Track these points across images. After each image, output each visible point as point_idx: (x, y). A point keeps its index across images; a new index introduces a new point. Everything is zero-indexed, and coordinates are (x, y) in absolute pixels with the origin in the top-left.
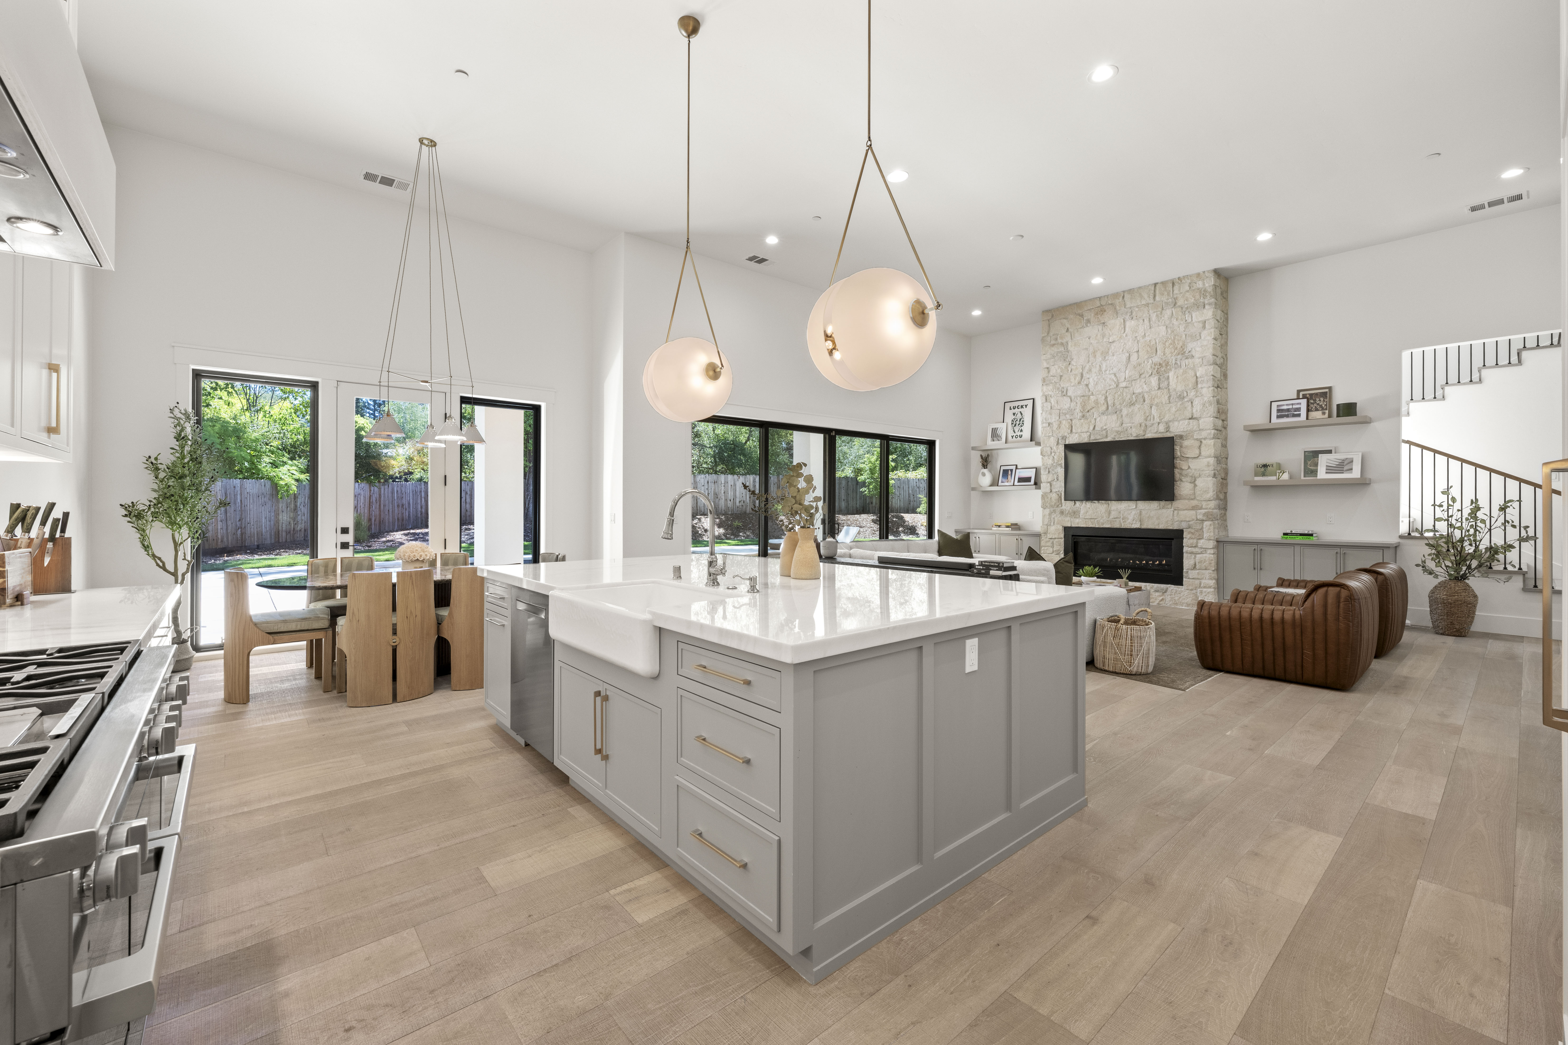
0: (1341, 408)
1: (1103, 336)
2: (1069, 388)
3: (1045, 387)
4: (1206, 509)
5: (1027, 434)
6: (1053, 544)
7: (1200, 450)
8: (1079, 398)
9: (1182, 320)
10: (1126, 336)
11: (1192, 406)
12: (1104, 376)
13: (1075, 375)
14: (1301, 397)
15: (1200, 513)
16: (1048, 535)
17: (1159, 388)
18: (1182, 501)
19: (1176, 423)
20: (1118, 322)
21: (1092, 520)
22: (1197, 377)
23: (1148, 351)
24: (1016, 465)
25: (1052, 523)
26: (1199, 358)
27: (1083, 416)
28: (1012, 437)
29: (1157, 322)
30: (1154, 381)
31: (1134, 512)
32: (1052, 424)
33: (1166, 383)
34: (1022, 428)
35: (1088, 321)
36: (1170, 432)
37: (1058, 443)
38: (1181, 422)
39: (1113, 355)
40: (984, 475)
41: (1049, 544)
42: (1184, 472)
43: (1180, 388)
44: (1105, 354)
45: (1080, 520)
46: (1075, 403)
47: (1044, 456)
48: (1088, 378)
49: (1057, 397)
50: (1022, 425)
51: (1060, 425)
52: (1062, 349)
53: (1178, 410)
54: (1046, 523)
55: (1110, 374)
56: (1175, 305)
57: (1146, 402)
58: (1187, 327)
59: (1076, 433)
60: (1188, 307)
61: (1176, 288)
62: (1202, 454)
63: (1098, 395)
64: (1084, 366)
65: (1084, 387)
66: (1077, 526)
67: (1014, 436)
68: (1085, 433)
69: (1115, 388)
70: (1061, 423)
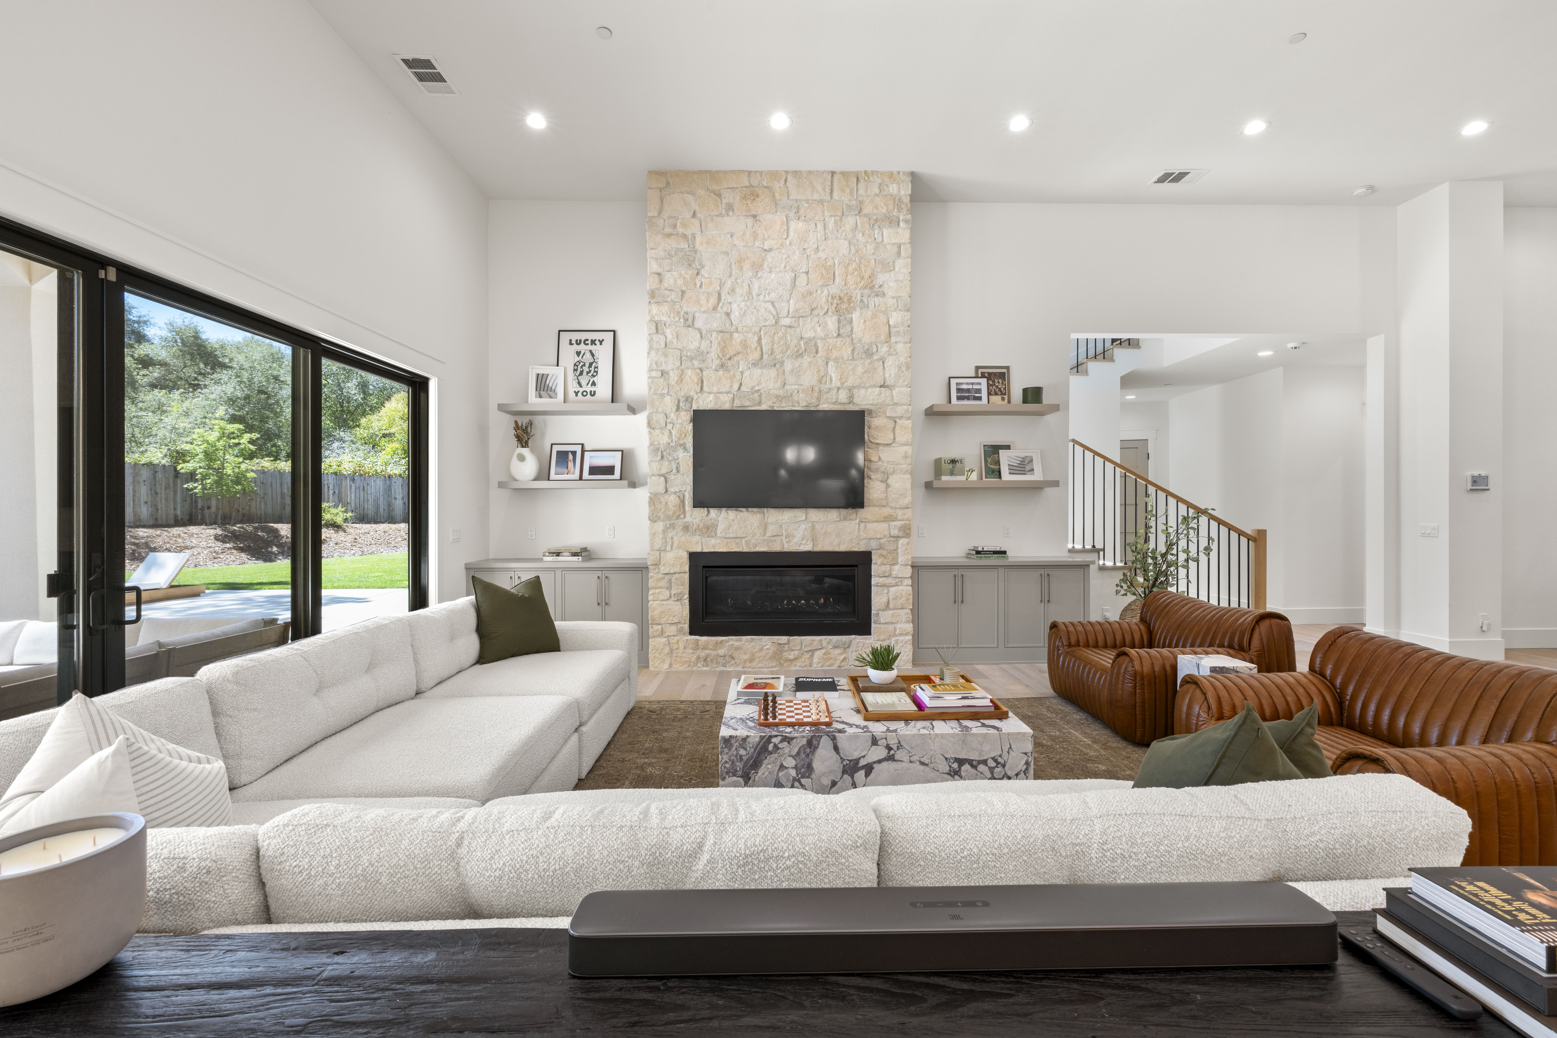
0: (1028, 393)
1: (755, 237)
2: (697, 315)
3: (655, 309)
4: (903, 520)
5: (604, 389)
6: (671, 583)
7: (894, 434)
8: (714, 334)
9: (869, 236)
10: (790, 244)
11: (884, 368)
12: (755, 304)
13: (708, 293)
14: (980, 375)
15: (895, 526)
16: (663, 568)
17: (839, 335)
18: (869, 508)
19: (863, 391)
20: (779, 218)
21: (738, 540)
22: (889, 325)
23: (822, 274)
24: (583, 445)
25: (668, 548)
26: (893, 298)
27: (722, 366)
28: (576, 393)
29: (835, 232)
30: (831, 323)
31: (803, 527)
32: (667, 373)
33: (848, 328)
34: (595, 379)
35: (730, 207)
36: (854, 404)
37: (678, 408)
38: (869, 390)
39: (770, 272)
40: (522, 458)
41: (663, 583)
42: (873, 466)
43: (867, 339)
44: (757, 267)
45: (718, 541)
46: (708, 342)
47: (653, 429)
48: (730, 303)
49: (677, 326)
50: (595, 374)
51: (681, 376)
52: (684, 245)
53: (866, 371)
54: (657, 547)
55: (765, 302)
56: (860, 212)
57: (820, 354)
58: (876, 248)
59: (709, 393)
60: (876, 219)
61: (862, 184)
62: (897, 439)
63: (746, 332)
64: (723, 281)
65: (724, 317)
66: (712, 550)
67: (578, 392)
68: (725, 395)
69: (772, 325)
70: (683, 373)
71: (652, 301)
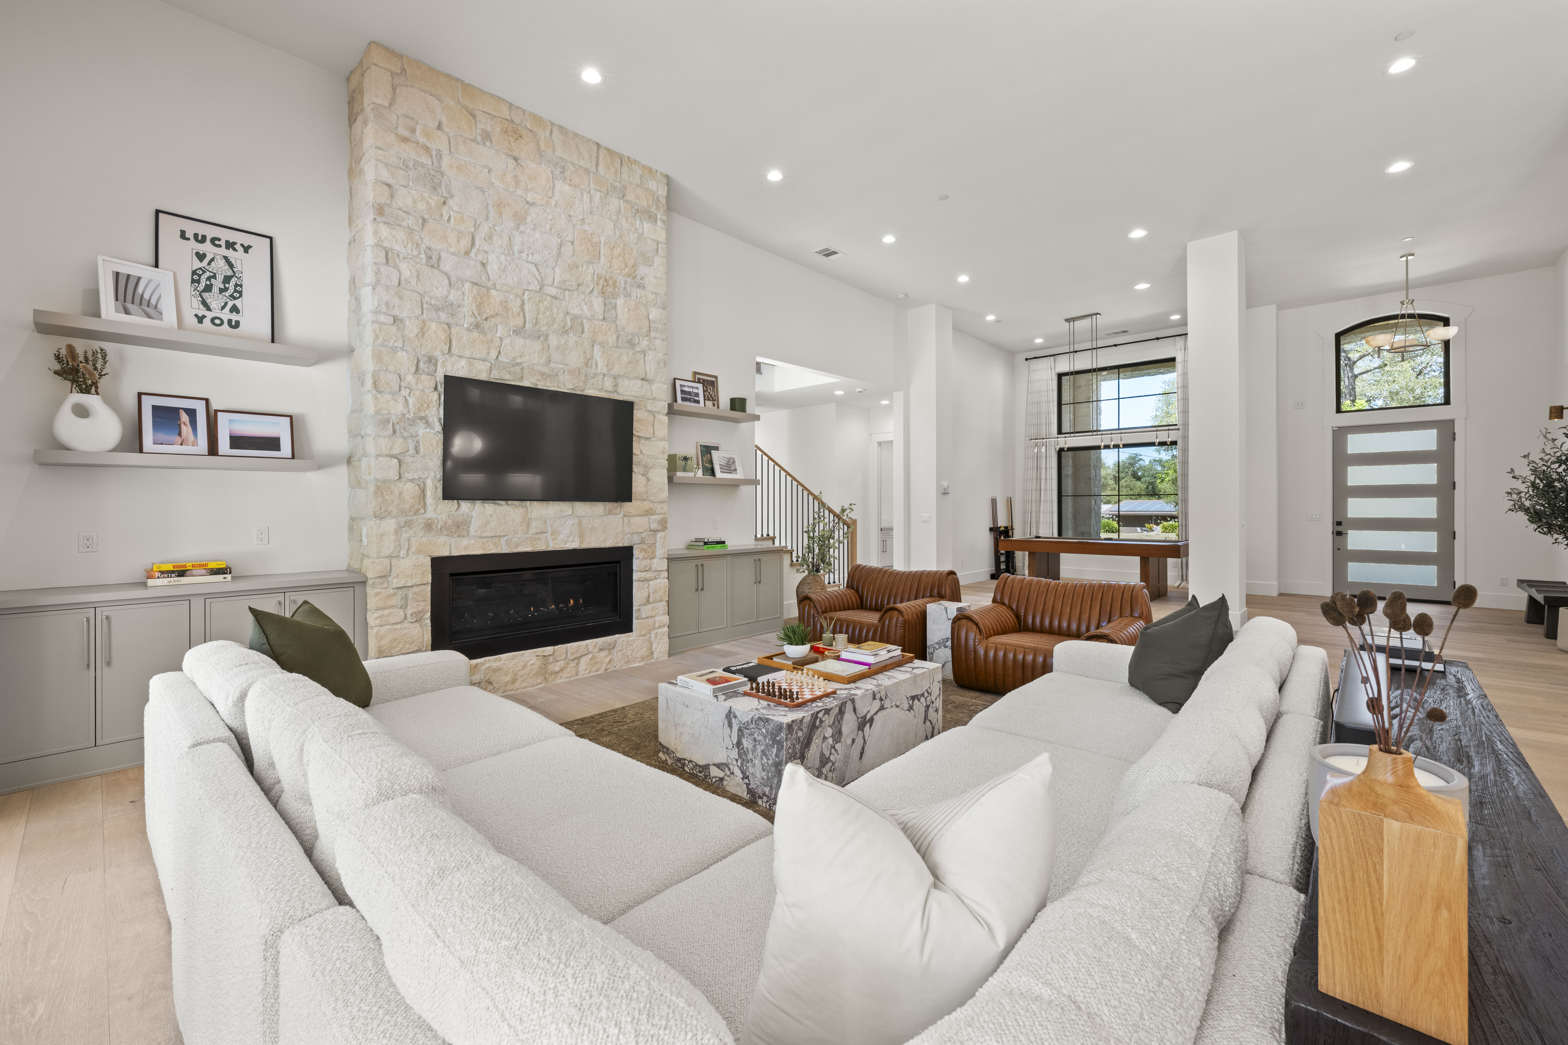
1: (517, 182)
2: (443, 255)
3: (384, 231)
4: (661, 514)
5: (255, 321)
6: (404, 600)
7: (653, 429)
8: (467, 285)
9: (632, 225)
10: (556, 205)
11: (644, 361)
12: (517, 261)
13: (459, 232)
14: (697, 381)
15: (655, 520)
16: (389, 581)
17: (604, 318)
18: (637, 502)
19: (626, 382)
20: (544, 171)
21: (496, 540)
22: (649, 320)
23: (588, 249)
24: (207, 401)
25: (403, 553)
27: (477, 326)
28: (200, 318)
29: (601, 208)
30: (598, 303)
31: (569, 522)
32: (402, 321)
33: (613, 313)
34: (238, 302)
35: (487, 136)
36: (621, 394)
37: (417, 369)
38: (633, 382)
39: (534, 229)
40: (82, 412)
42: (636, 459)
43: (629, 329)
44: (520, 219)
45: (472, 541)
46: (459, 292)
47: (380, 392)
48: (486, 252)
49: (417, 263)
50: (236, 295)
51: (422, 328)
52: (425, 159)
53: (630, 362)
54: (387, 552)
55: (528, 262)
56: (623, 197)
57: (586, 334)
58: (639, 238)
59: (460, 357)
60: (638, 209)
61: (625, 169)
62: (656, 434)
63: (507, 292)
64: (478, 223)
65: (479, 266)
66: (464, 553)
67: (204, 317)
68: (481, 362)
69: (536, 291)
70: (425, 325)
71: (379, 219)
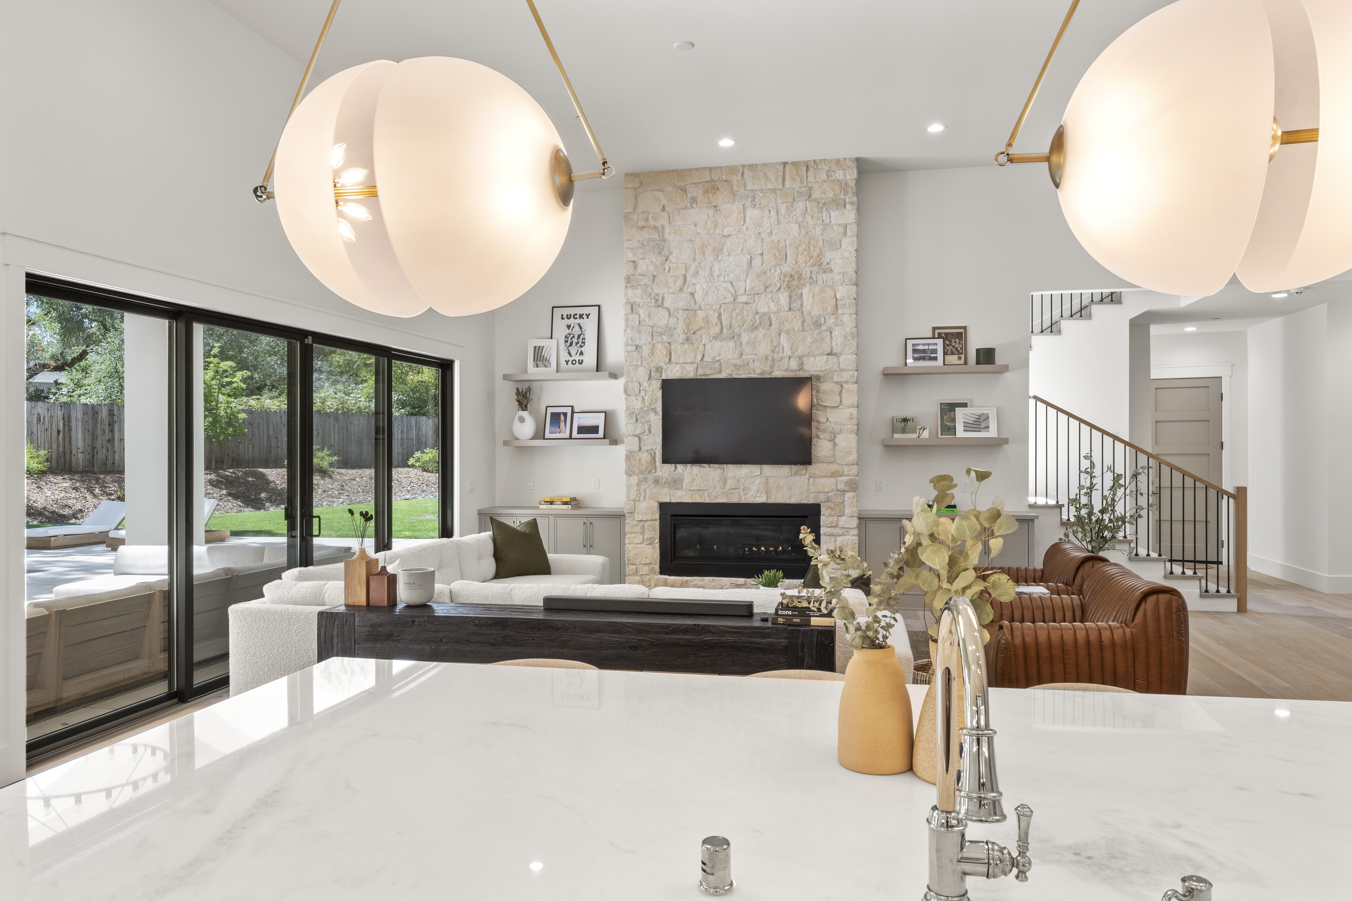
0: (982, 354)
1: (716, 225)
2: (666, 296)
3: (630, 291)
4: (849, 475)
5: (590, 358)
6: (644, 529)
7: (841, 397)
8: (681, 312)
9: (818, 219)
10: (747, 230)
11: (831, 337)
12: (716, 284)
13: (675, 277)
14: (936, 336)
15: (842, 481)
16: (637, 516)
17: (790, 309)
18: (819, 465)
19: (812, 359)
20: (736, 207)
21: (701, 493)
22: (836, 298)
23: (775, 255)
24: (572, 407)
25: (642, 498)
26: (839, 274)
27: (687, 339)
28: (567, 362)
29: (787, 217)
30: (783, 298)
31: (758, 481)
32: (641, 347)
33: (799, 303)
34: (582, 349)
35: (694, 200)
36: (804, 370)
37: (650, 377)
38: (818, 358)
39: (729, 255)
40: (522, 420)
41: (638, 529)
42: (822, 427)
43: (816, 312)
44: (718, 251)
45: (684, 493)
46: (675, 319)
47: (629, 395)
48: (694, 284)
49: (649, 307)
50: (582, 345)
51: (652, 349)
52: (655, 236)
53: (814, 341)
54: (632, 497)
55: (725, 282)
56: (809, 197)
57: (774, 326)
58: (824, 229)
59: (677, 364)
60: (825, 203)
61: (811, 173)
62: (844, 402)
63: (708, 309)
64: (688, 266)
65: (689, 297)
66: (679, 501)
67: (569, 360)
68: (690, 365)
69: (731, 303)
70: (654, 347)
71: (628, 285)
